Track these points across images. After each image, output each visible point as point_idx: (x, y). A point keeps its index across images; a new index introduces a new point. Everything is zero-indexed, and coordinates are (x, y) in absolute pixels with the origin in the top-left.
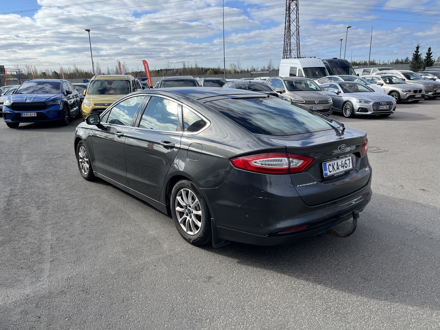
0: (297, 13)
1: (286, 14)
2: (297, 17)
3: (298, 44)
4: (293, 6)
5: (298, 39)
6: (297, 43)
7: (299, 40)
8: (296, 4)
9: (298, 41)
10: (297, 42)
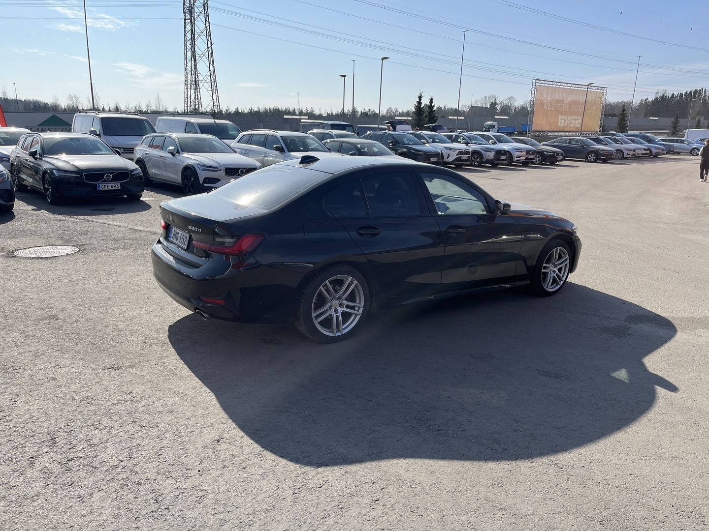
0: (206, 20)
1: (185, 19)
2: (206, 27)
3: (212, 73)
4: (198, 9)
5: (211, 63)
6: (210, 70)
7: (214, 67)
8: (204, 5)
9: (211, 66)
10: (210, 68)
